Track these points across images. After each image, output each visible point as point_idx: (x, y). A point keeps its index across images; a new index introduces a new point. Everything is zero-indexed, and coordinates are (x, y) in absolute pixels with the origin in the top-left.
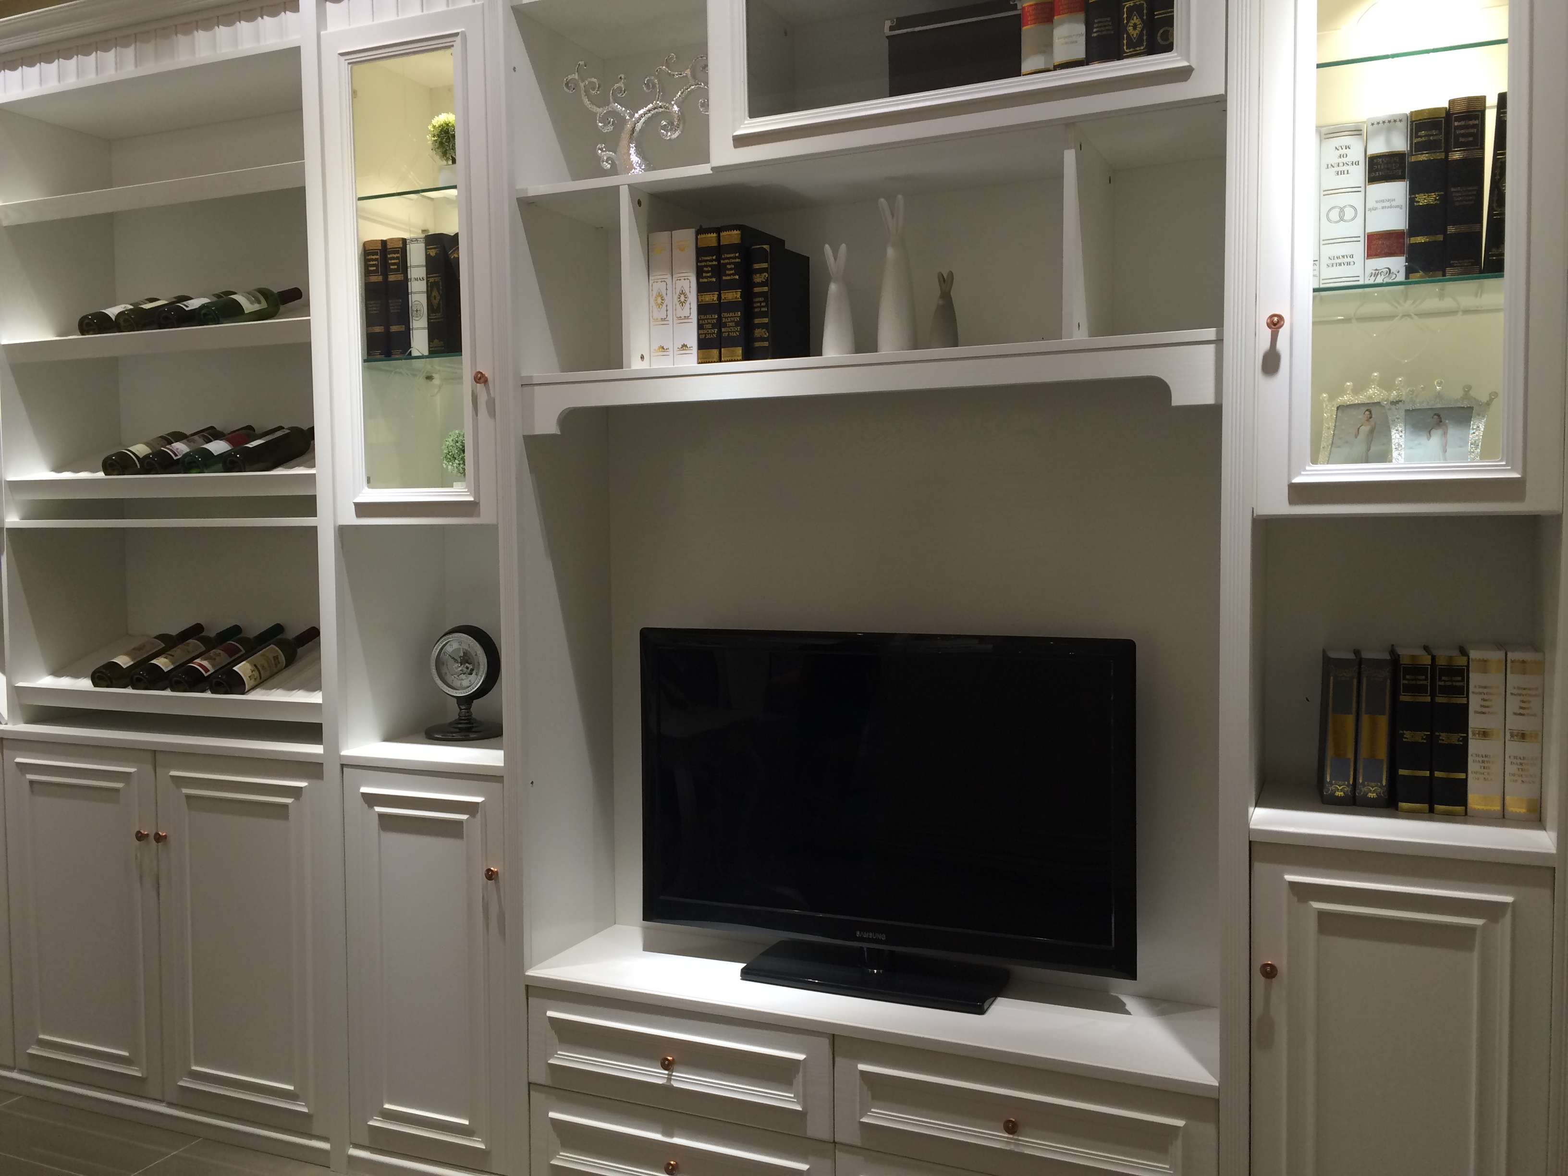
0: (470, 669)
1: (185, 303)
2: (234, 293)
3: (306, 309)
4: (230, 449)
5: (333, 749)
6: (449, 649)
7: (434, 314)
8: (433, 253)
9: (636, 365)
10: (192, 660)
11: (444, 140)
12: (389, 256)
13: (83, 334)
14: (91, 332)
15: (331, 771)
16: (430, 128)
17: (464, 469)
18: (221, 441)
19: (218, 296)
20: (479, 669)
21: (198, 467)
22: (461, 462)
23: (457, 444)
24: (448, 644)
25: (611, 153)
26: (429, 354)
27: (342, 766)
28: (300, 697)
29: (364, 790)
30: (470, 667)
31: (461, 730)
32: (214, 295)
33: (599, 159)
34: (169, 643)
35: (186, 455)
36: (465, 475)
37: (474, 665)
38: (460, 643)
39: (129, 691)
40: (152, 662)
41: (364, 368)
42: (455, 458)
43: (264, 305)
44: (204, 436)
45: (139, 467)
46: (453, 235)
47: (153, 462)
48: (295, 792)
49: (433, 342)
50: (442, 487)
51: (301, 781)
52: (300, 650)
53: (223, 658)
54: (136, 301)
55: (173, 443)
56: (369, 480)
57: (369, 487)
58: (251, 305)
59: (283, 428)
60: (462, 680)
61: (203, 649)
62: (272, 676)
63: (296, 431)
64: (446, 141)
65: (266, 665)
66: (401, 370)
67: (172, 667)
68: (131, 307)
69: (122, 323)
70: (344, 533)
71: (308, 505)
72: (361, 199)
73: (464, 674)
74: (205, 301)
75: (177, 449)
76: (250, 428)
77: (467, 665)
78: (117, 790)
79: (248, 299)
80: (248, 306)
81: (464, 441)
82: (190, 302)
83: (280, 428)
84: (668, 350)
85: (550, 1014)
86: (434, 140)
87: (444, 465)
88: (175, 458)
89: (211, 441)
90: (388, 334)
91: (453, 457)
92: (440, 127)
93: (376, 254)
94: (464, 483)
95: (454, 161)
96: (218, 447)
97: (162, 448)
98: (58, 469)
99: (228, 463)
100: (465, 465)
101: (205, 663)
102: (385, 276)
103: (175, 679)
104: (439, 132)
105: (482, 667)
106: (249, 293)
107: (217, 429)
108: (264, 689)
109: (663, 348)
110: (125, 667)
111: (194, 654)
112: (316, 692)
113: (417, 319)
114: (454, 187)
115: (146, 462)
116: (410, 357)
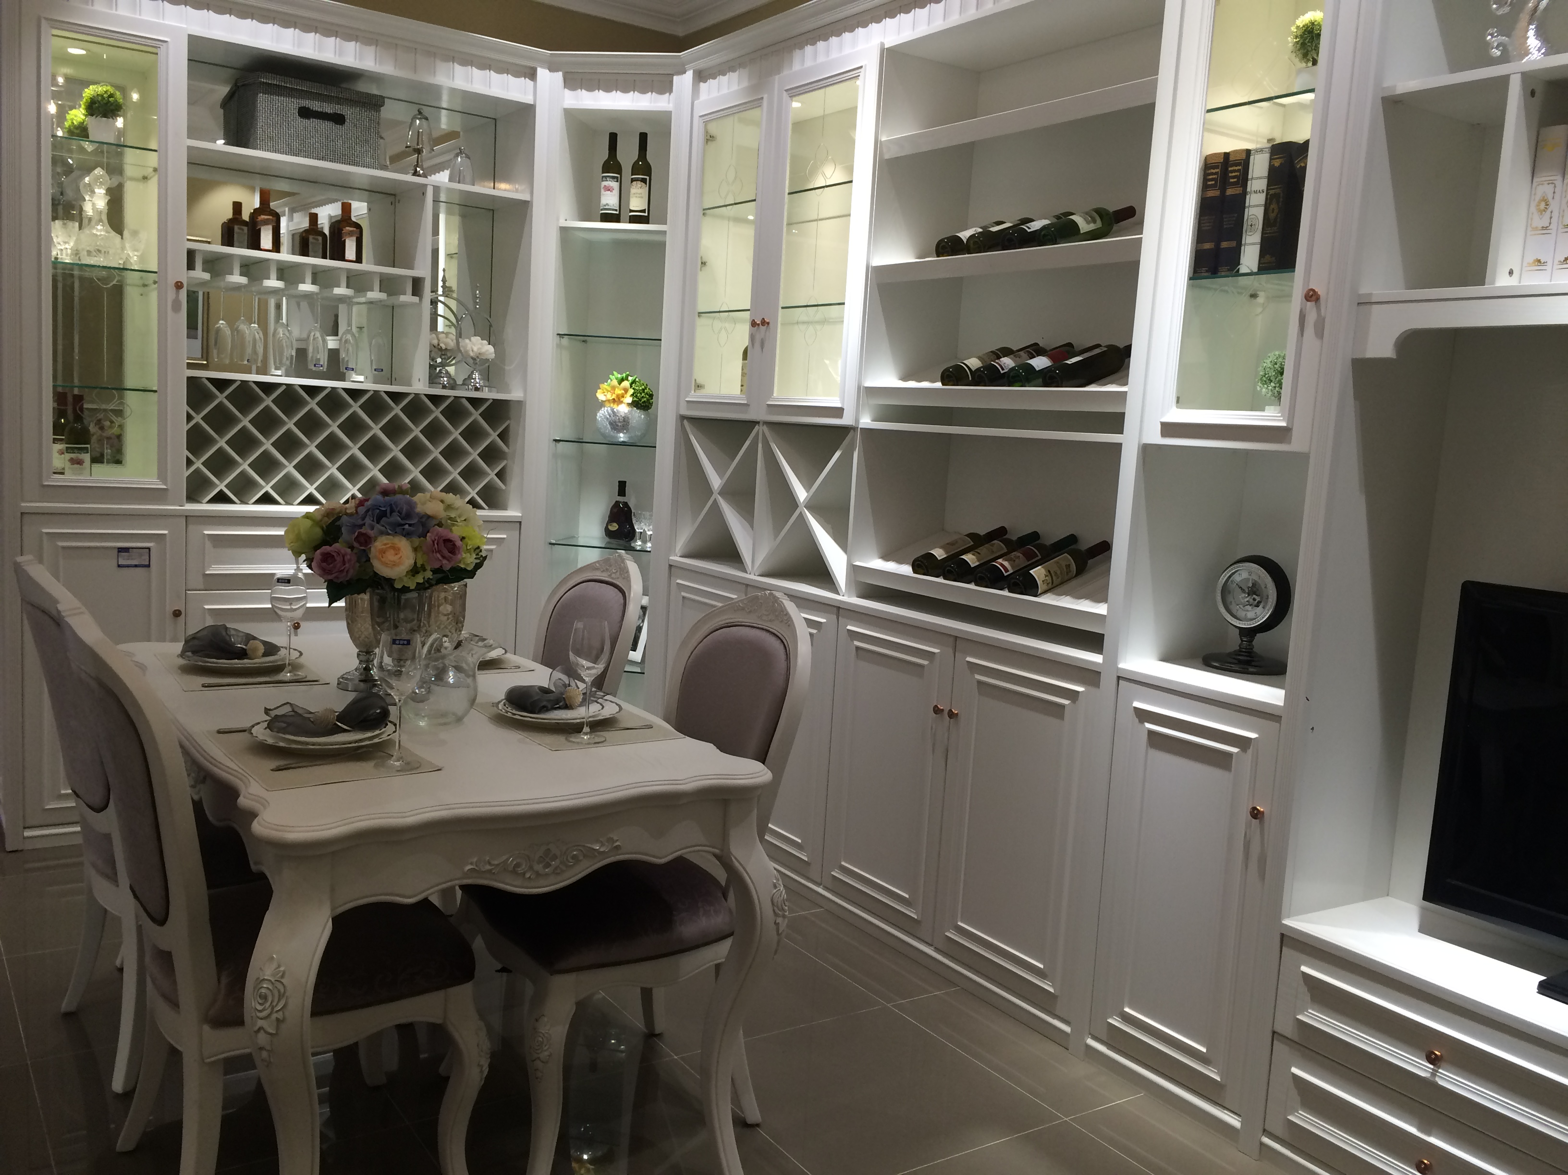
0: (1256, 601)
1: (1027, 225)
2: (1073, 214)
3: (1139, 227)
4: (1051, 364)
5: (1112, 660)
6: (1237, 578)
7: (1269, 229)
8: (1277, 163)
9: (1502, 281)
10: (995, 559)
11: (1307, 40)
12: (1230, 169)
13: (938, 256)
14: (945, 254)
15: (1108, 681)
16: (1293, 29)
17: (1279, 393)
18: (1044, 358)
19: (1058, 217)
20: (1266, 603)
21: (1020, 381)
22: (1278, 385)
23: (1275, 366)
24: (1238, 572)
25: (1504, 38)
26: (1258, 270)
27: (1119, 678)
28: (1086, 606)
29: (1137, 704)
30: (1258, 599)
31: (1240, 662)
32: (1054, 217)
33: (1488, 45)
34: (977, 541)
35: (1012, 369)
36: (1280, 399)
37: (1262, 598)
38: (1250, 573)
39: (940, 580)
40: (962, 557)
41: (1190, 287)
42: (1271, 381)
43: (1099, 224)
44: (1028, 351)
45: (970, 379)
46: (1302, 142)
47: (983, 375)
48: (1073, 695)
49: (1264, 257)
50: (1252, 411)
51: (1079, 686)
52: (1090, 562)
53: (1022, 562)
54: (983, 225)
55: (1001, 358)
56: (1178, 400)
57: (1177, 407)
58: (1087, 225)
59: (1101, 346)
60: (1248, 611)
61: (1005, 550)
62: (1062, 583)
63: (1112, 348)
64: (1308, 42)
65: (1059, 572)
66: (1226, 288)
67: (978, 563)
68: (981, 230)
69: (972, 246)
70: (1147, 451)
71: (1116, 422)
72: (1209, 111)
73: (1250, 605)
74: (1046, 222)
75: (1005, 363)
76: (1070, 345)
77: (1254, 596)
78: (921, 666)
79: (1085, 219)
80: (1084, 226)
81: (1283, 363)
82: (1032, 224)
83: (1098, 346)
84: (1545, 264)
85: (1304, 969)
86: (1296, 42)
87: (1258, 387)
88: (1002, 372)
89: (1035, 357)
90: (1217, 251)
91: (1270, 380)
92: (1304, 26)
93: (1217, 167)
94: (1278, 408)
95: (1315, 62)
96: (1040, 363)
97: (992, 363)
98: (904, 378)
99: (1048, 378)
100: (1281, 388)
101: (1006, 564)
102: (1223, 190)
103: (979, 575)
104: (1303, 33)
105: (1270, 600)
106: (1087, 213)
107: (1041, 345)
108: (1054, 594)
109: (1539, 261)
110: (939, 558)
111: (997, 555)
112: (1101, 604)
113: (1250, 234)
114: (1312, 91)
115: (977, 374)
116: (1238, 274)
